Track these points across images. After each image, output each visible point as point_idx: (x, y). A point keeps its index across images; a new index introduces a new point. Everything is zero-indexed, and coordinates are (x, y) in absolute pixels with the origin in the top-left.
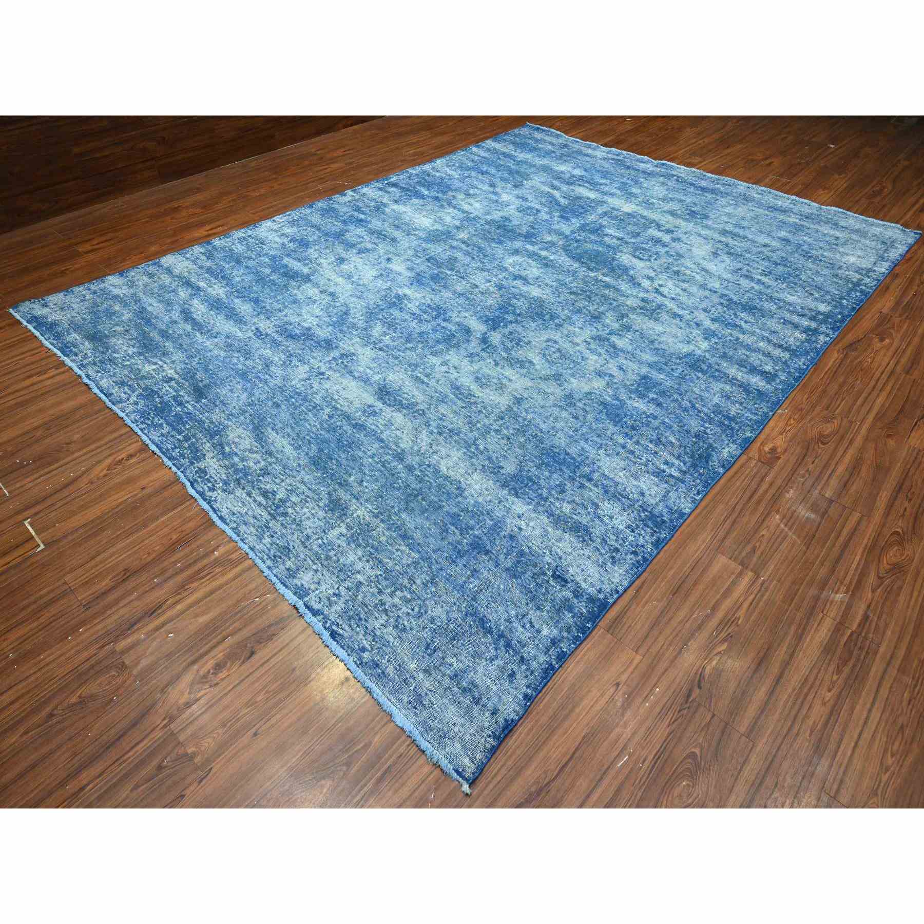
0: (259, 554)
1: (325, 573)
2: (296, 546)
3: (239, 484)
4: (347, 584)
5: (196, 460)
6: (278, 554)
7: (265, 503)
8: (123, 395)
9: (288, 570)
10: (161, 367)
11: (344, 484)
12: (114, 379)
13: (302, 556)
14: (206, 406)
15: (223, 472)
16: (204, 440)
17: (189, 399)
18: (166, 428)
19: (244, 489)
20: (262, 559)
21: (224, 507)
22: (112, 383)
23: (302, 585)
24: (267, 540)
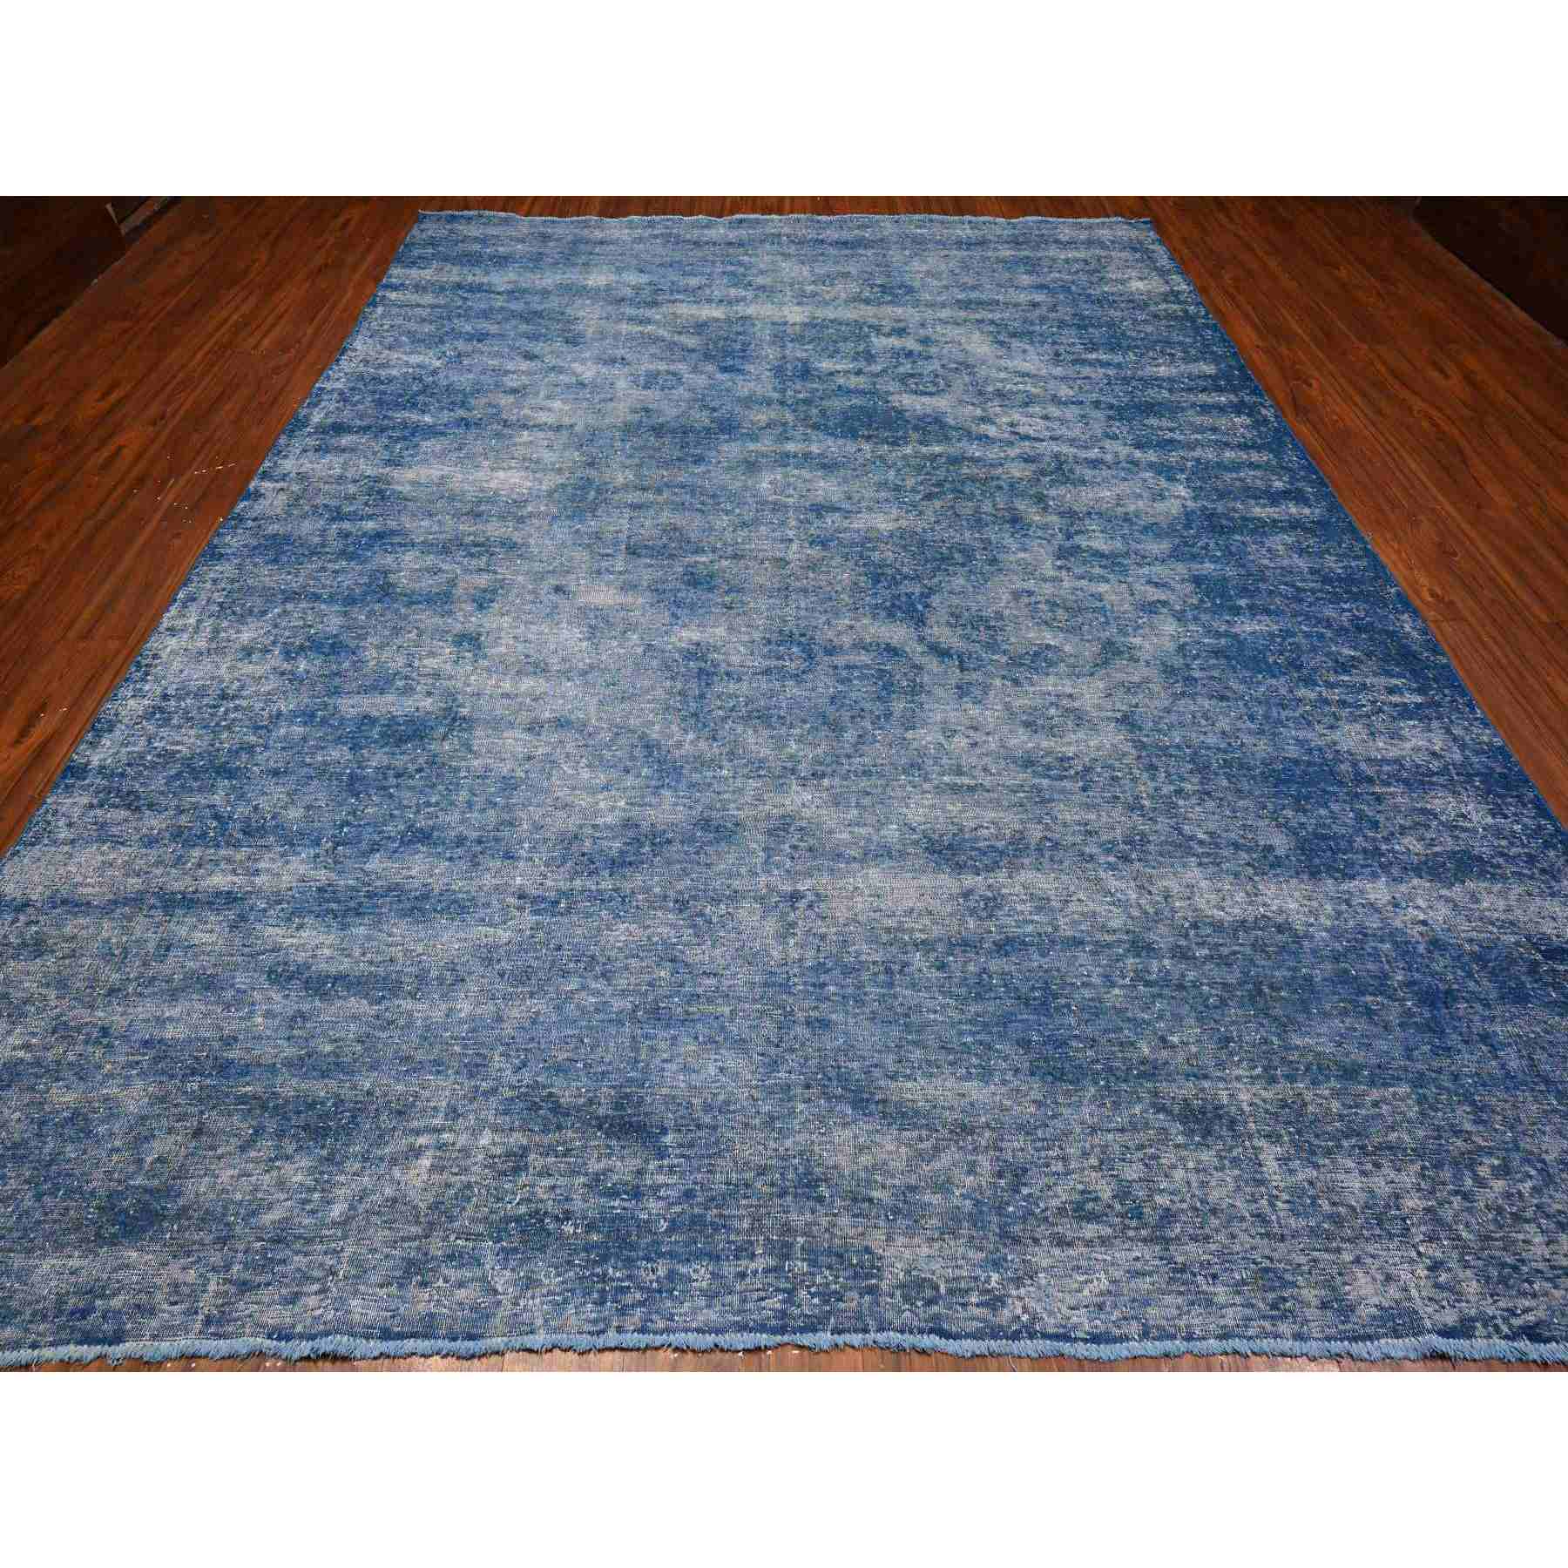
0: (1251, 1332)
1: (1370, 1249)
2: (1267, 1252)
3: (1016, 1241)
4: (1418, 1233)
5: (869, 1276)
6: (1271, 1296)
7: (1109, 1231)
8: (461, 1294)
9: (1324, 1306)
10: (441, 1147)
11: (1151, 1071)
12: (374, 1278)
13: (1302, 1260)
14: (691, 1145)
15: (958, 1247)
16: (824, 1221)
17: (635, 1163)
18: (700, 1274)
19: (1036, 1241)
20: (1267, 1335)
21: (1064, 1310)
22: (383, 1292)
23: (1379, 1307)
24: (1221, 1293)
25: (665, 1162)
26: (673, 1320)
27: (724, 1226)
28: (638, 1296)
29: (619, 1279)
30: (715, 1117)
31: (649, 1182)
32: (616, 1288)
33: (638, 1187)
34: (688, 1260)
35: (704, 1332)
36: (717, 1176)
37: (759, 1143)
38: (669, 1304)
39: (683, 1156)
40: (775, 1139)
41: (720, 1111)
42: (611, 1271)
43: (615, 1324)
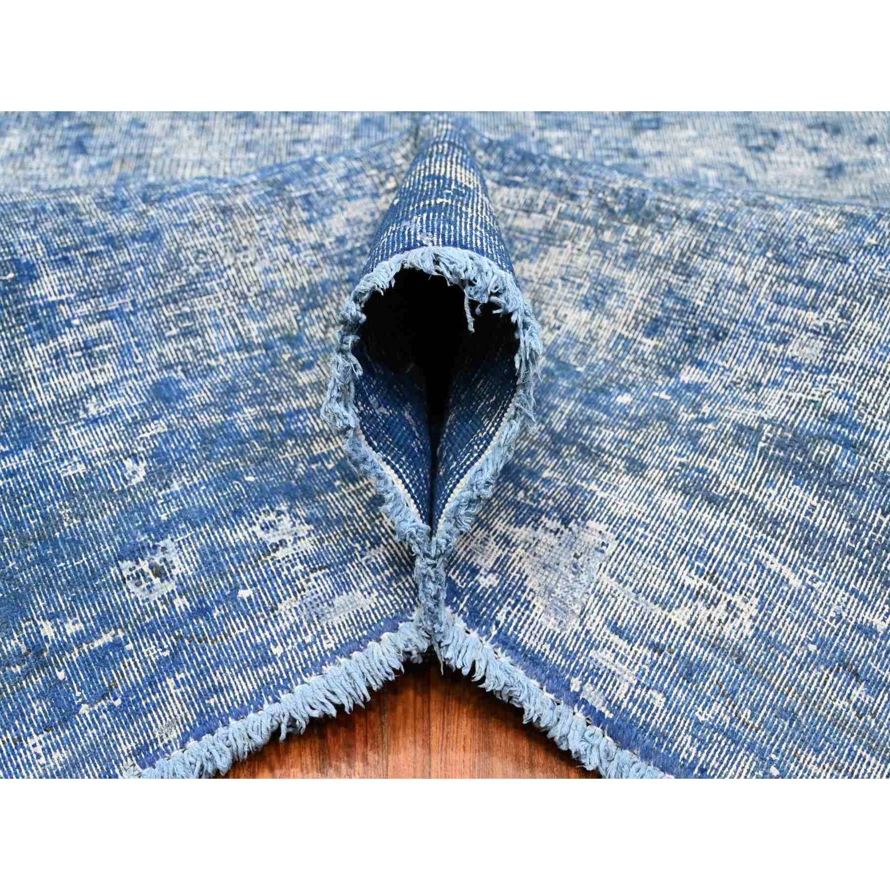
25: (67, 339)
26: (267, 659)
27: (289, 434)
28: (151, 651)
29: (80, 638)
30: (141, 215)
31: (45, 399)
32: (84, 661)
33: (21, 419)
34: (238, 513)
35: (360, 644)
36: (212, 335)
37: (275, 241)
38: (240, 628)
39: (107, 315)
40: (308, 223)
41: (145, 200)
42: (48, 630)
43: (126, 748)
